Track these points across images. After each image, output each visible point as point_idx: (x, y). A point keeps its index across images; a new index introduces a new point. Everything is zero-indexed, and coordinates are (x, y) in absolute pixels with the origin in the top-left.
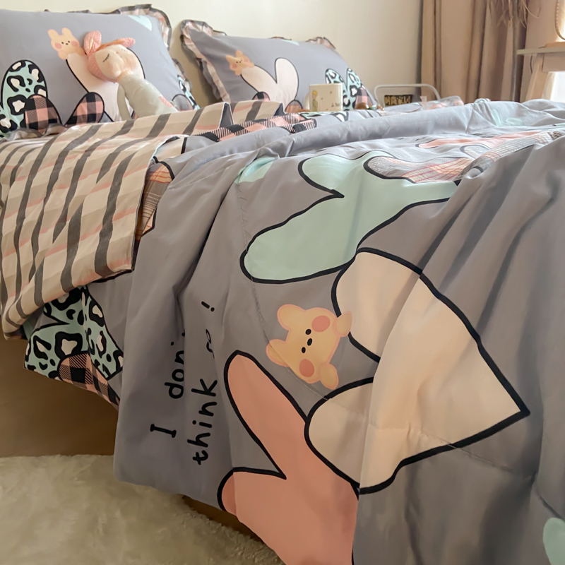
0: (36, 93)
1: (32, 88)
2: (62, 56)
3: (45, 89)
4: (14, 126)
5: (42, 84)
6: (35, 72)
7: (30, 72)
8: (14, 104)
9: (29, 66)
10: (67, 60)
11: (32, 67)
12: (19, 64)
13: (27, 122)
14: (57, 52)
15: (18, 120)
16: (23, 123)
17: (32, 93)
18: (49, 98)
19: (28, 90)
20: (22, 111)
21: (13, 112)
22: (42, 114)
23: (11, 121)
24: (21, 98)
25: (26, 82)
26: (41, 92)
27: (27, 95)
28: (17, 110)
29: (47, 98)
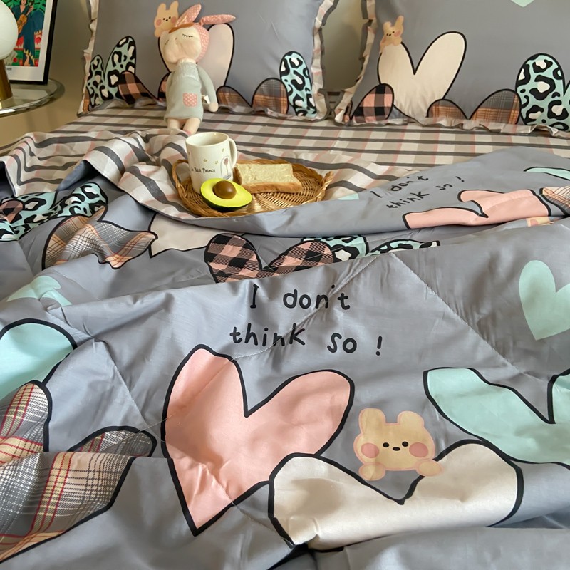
0: (127, 70)
1: (124, 64)
2: (157, 34)
3: (134, 66)
4: (111, 97)
5: (133, 61)
6: (132, 48)
7: (128, 49)
8: (111, 77)
9: (131, 42)
10: (159, 38)
11: (132, 44)
12: (124, 40)
13: (121, 94)
14: (155, 29)
15: (113, 91)
16: (118, 94)
17: (124, 69)
18: (137, 75)
19: (122, 66)
20: (116, 85)
21: (110, 85)
22: (133, 88)
23: (109, 92)
24: (115, 72)
25: (123, 58)
26: (131, 69)
27: (120, 70)
28: (113, 83)
29: (134, 74)
